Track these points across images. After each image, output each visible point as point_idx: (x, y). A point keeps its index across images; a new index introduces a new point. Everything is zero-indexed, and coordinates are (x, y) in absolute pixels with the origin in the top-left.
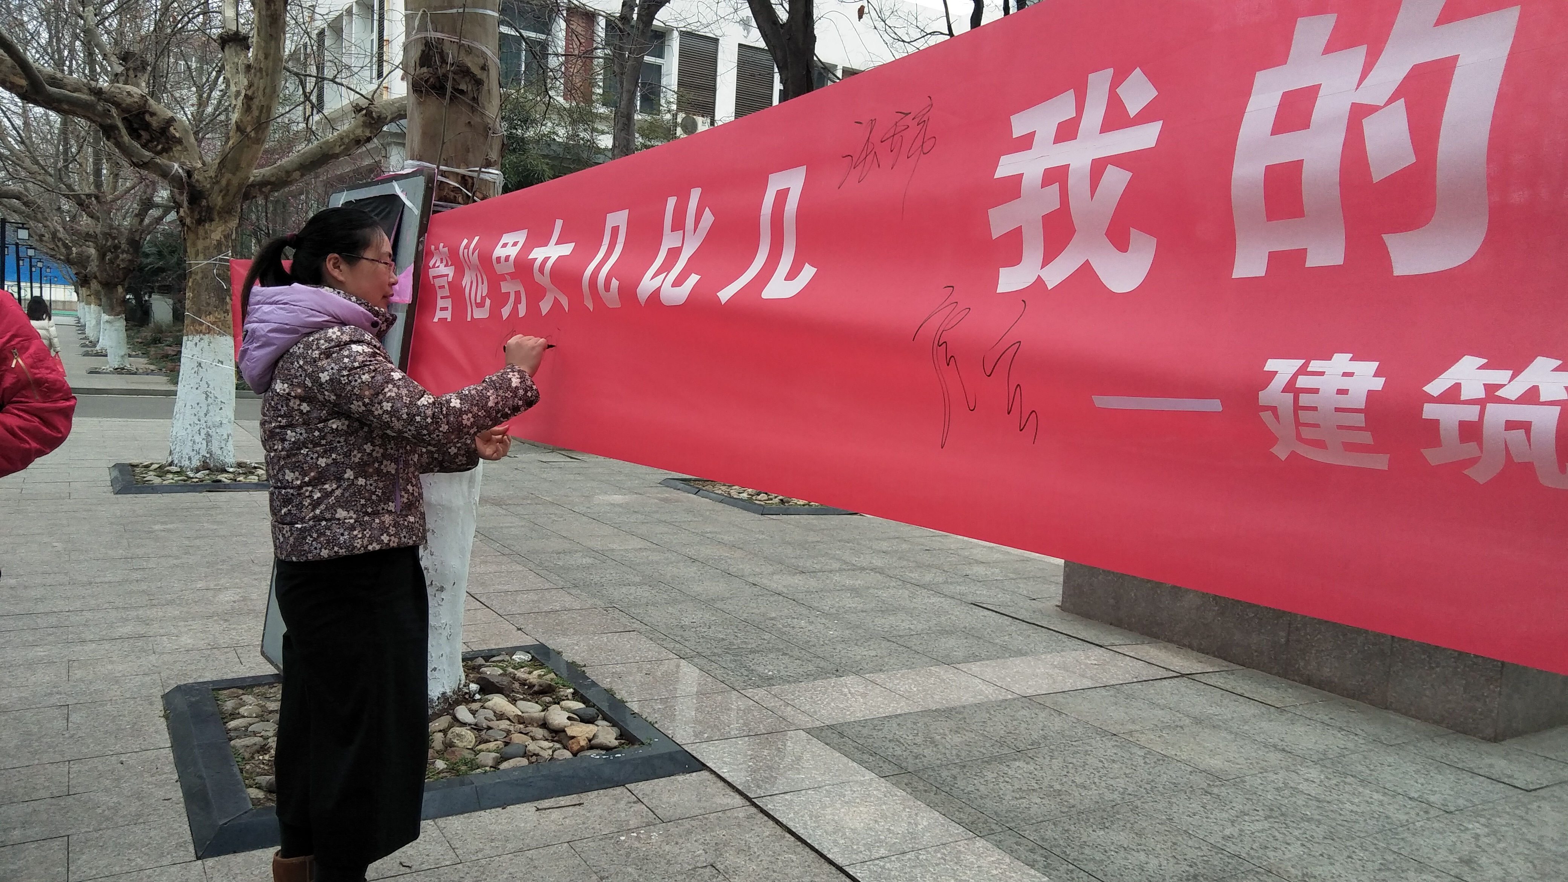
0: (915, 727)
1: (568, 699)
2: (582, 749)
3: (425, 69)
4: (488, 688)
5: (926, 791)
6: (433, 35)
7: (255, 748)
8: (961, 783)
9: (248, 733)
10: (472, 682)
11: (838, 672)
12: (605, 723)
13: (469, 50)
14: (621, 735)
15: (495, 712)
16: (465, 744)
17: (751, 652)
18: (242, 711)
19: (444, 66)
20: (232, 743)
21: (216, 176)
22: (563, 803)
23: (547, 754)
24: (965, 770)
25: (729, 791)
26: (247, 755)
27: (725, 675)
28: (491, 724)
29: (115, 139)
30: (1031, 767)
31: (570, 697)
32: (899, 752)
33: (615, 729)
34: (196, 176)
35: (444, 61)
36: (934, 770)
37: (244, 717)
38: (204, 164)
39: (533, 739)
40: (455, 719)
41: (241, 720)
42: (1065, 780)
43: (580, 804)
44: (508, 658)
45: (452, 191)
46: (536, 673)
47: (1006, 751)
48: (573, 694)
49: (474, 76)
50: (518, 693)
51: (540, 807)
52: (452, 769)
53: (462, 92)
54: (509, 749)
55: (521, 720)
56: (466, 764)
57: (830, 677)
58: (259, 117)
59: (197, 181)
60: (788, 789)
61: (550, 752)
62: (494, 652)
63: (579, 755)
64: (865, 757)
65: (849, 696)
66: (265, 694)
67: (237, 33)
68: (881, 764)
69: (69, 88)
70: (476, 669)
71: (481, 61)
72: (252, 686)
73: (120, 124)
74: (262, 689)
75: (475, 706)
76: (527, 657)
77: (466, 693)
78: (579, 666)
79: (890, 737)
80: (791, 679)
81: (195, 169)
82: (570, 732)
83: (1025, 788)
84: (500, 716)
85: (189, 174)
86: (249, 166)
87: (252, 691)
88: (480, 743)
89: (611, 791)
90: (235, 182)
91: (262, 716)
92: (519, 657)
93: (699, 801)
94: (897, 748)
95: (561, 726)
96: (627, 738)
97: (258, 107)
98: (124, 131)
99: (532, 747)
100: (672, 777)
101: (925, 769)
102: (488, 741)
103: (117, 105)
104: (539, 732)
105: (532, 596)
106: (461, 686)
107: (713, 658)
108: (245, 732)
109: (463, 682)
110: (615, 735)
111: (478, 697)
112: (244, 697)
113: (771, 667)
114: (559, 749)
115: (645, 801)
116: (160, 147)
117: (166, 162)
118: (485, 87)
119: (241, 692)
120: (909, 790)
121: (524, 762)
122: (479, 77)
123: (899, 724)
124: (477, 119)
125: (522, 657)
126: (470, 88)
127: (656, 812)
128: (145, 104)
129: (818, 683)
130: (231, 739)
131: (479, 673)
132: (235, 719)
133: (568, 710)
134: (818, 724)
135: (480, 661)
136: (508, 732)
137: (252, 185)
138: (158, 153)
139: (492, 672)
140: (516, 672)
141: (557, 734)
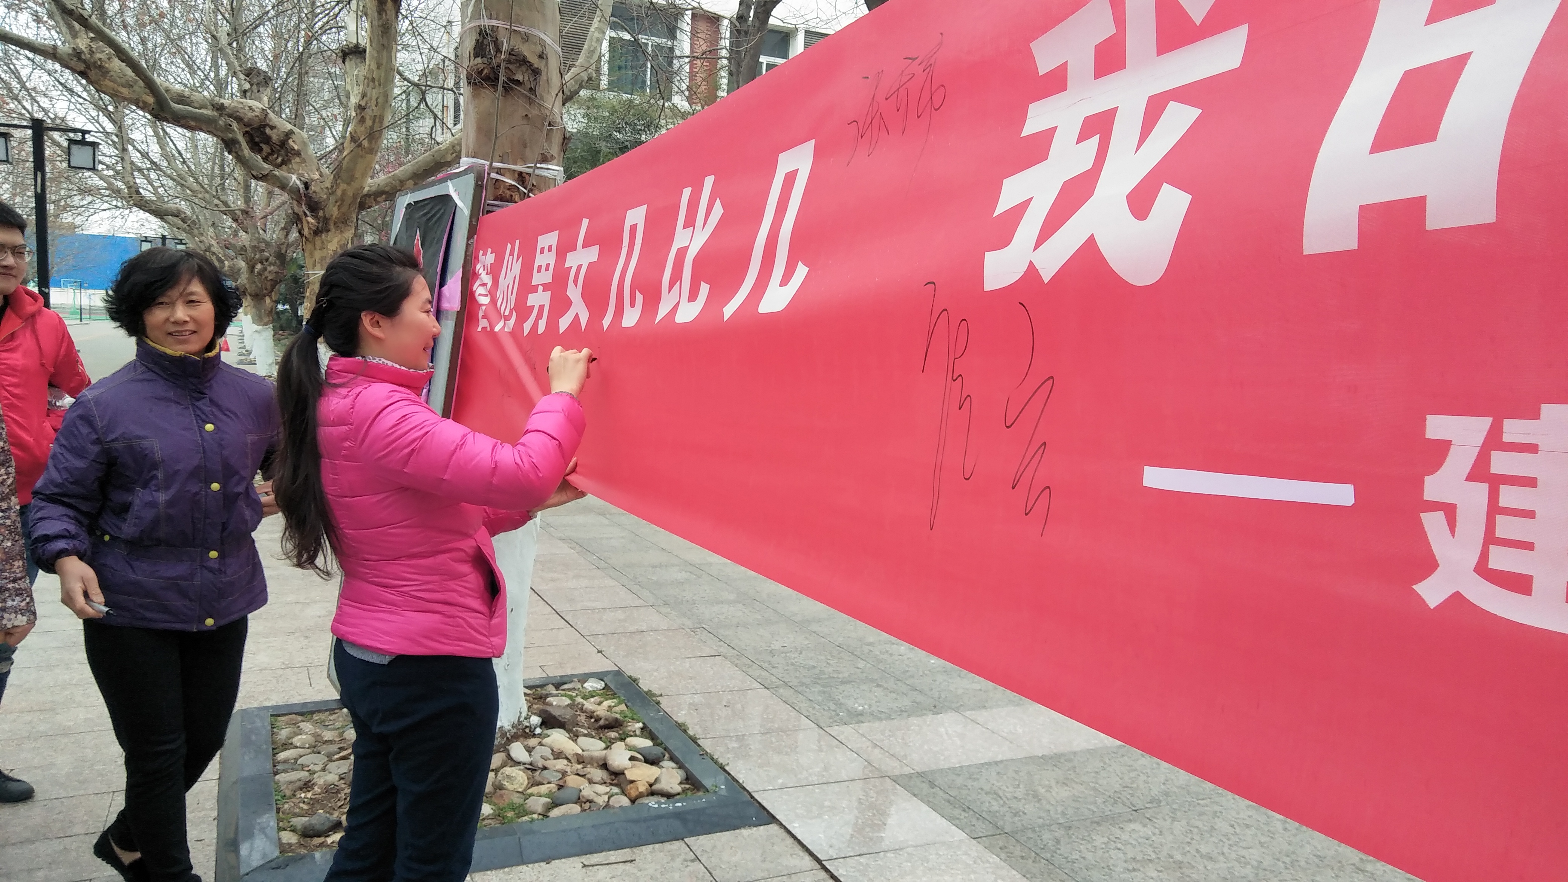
0: (1016, 777)
1: (636, 736)
2: (641, 795)
3: (479, 60)
4: (550, 722)
5: (1022, 858)
6: (486, 22)
7: (298, 784)
8: (1064, 849)
9: (296, 767)
10: (535, 714)
11: (936, 709)
12: (673, 765)
13: (526, 38)
14: (687, 779)
15: (552, 750)
16: (515, 786)
17: (843, 682)
18: (296, 740)
19: (498, 55)
20: (277, 777)
21: (332, 187)
22: (613, 859)
23: (601, 800)
24: (1071, 832)
25: (798, 849)
26: (288, 793)
27: (810, 709)
28: (548, 764)
29: (236, 153)
30: (1148, 831)
31: (638, 732)
32: (995, 807)
33: (681, 772)
34: (313, 188)
35: (498, 50)
36: (1034, 831)
37: (296, 747)
38: (321, 175)
39: (591, 782)
40: (509, 757)
41: (291, 751)
42: (1188, 849)
43: (631, 861)
44: (579, 686)
45: (509, 189)
46: (606, 703)
47: (1119, 809)
48: (642, 729)
49: (531, 65)
50: (583, 727)
51: (586, 863)
52: (499, 815)
53: (518, 83)
54: (562, 794)
55: (580, 760)
56: (514, 810)
57: (925, 714)
58: (372, 128)
59: (315, 192)
60: (865, 850)
61: (606, 798)
62: (565, 679)
63: (636, 803)
64: (957, 812)
65: (945, 737)
66: (324, 721)
67: (357, 46)
68: (974, 822)
69: (196, 105)
70: (542, 698)
71: (539, 49)
72: (312, 713)
73: (241, 138)
74: (322, 716)
75: (533, 742)
76: (600, 685)
77: (527, 727)
78: (655, 695)
79: (987, 788)
80: (882, 716)
81: (312, 180)
82: (629, 775)
83: (1139, 858)
84: (558, 755)
85: (307, 185)
86: (364, 175)
87: (312, 717)
88: (532, 786)
89: (668, 846)
90: (350, 193)
91: (315, 747)
92: (592, 685)
93: (764, 861)
94: (994, 803)
95: (621, 767)
96: (691, 782)
97: (370, 117)
98: (244, 145)
99: (588, 791)
100: (737, 831)
101: (1025, 829)
102: (540, 784)
103: (239, 120)
104: (598, 774)
105: (620, 615)
106: (522, 719)
107: (800, 689)
108: (294, 765)
109: (524, 715)
110: (679, 780)
111: (538, 731)
112: (302, 725)
113: (861, 701)
114: (617, 794)
115: (703, 860)
116: (280, 159)
117: (285, 174)
118: (544, 77)
119: (300, 718)
120: (1003, 856)
121: (576, 809)
122: (536, 66)
123: (998, 773)
124: (534, 112)
125: (595, 685)
126: (527, 78)
127: (713, 873)
128: (265, 118)
129: (913, 720)
130: (276, 774)
131: (545, 703)
132: (286, 749)
133: (630, 748)
134: (907, 770)
135: (551, 689)
136: (564, 774)
137: (368, 195)
138: (278, 166)
139: (558, 702)
140: (585, 702)
141: (616, 776)
